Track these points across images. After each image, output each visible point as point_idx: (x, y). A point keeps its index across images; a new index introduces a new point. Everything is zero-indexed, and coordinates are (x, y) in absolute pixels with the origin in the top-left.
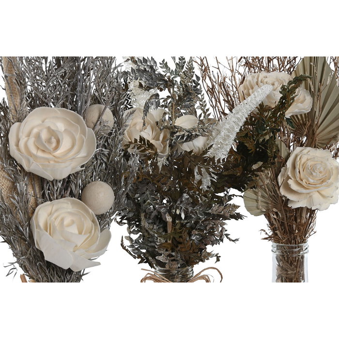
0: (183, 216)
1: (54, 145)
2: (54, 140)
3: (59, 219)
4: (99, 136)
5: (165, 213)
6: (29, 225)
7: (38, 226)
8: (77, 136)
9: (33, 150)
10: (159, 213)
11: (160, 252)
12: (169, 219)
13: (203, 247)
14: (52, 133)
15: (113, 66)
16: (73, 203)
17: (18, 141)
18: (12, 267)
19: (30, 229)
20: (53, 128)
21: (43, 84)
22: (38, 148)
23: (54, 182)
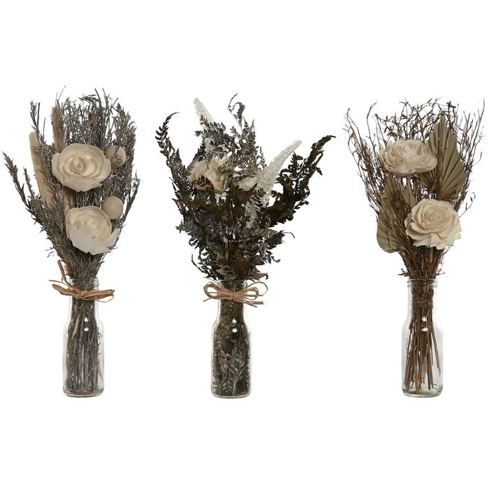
0: (234, 237)
1: (82, 169)
2: (82, 165)
3: (84, 221)
4: (113, 166)
5: (223, 236)
6: (64, 222)
7: (69, 222)
8: (99, 164)
9: (69, 171)
10: (218, 235)
11: (219, 266)
12: (225, 240)
13: (253, 265)
14: (82, 160)
15: (129, 122)
16: (95, 210)
17: (58, 164)
18: (51, 251)
19: (64, 225)
20: (82, 157)
21: (79, 130)
22: (72, 171)
23: (81, 193)
